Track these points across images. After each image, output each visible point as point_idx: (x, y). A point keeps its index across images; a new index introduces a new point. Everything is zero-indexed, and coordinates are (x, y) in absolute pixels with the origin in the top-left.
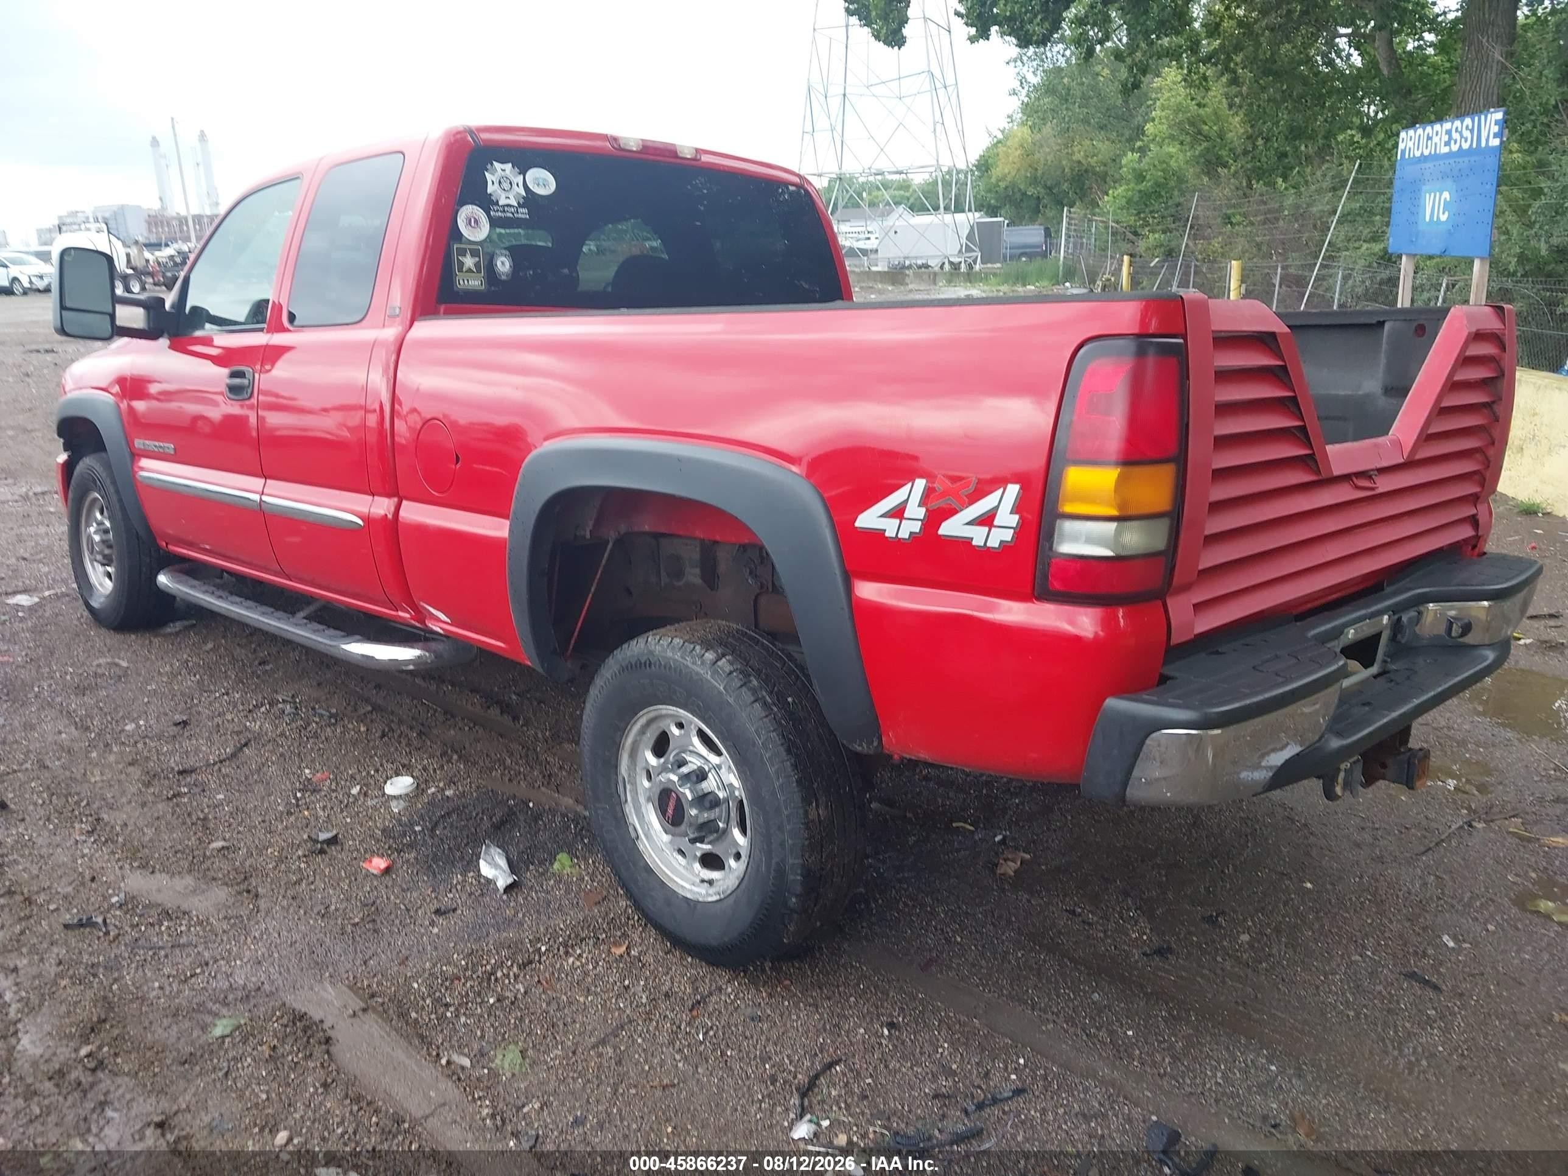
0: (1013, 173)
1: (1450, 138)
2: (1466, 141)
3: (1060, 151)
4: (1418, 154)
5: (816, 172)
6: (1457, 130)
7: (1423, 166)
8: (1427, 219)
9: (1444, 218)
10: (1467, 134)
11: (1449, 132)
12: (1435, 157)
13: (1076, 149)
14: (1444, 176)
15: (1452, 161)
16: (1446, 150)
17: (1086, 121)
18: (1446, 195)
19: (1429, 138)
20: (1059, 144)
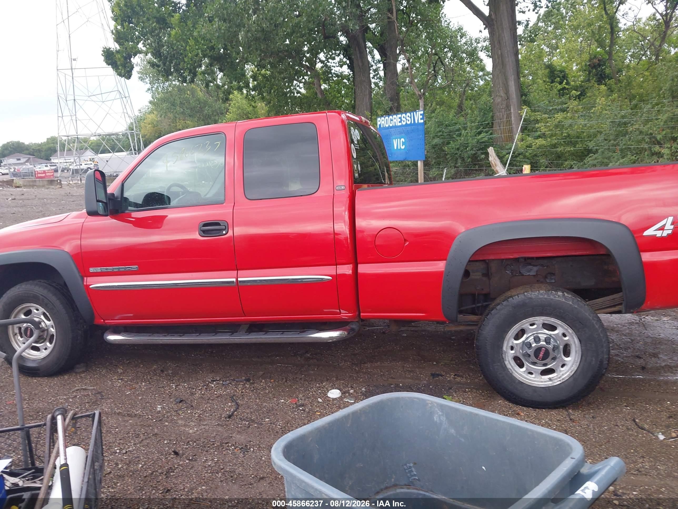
0: (148, 135)
1: (401, 120)
2: (409, 121)
3: (170, 125)
4: (387, 126)
5: (65, 134)
6: (404, 117)
7: (391, 129)
8: (395, 148)
9: (403, 147)
10: (409, 119)
11: (400, 118)
12: (395, 127)
13: (178, 124)
14: (401, 133)
15: (403, 128)
16: (400, 124)
17: (183, 113)
18: (403, 140)
19: (391, 120)
20: (170, 122)
